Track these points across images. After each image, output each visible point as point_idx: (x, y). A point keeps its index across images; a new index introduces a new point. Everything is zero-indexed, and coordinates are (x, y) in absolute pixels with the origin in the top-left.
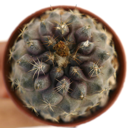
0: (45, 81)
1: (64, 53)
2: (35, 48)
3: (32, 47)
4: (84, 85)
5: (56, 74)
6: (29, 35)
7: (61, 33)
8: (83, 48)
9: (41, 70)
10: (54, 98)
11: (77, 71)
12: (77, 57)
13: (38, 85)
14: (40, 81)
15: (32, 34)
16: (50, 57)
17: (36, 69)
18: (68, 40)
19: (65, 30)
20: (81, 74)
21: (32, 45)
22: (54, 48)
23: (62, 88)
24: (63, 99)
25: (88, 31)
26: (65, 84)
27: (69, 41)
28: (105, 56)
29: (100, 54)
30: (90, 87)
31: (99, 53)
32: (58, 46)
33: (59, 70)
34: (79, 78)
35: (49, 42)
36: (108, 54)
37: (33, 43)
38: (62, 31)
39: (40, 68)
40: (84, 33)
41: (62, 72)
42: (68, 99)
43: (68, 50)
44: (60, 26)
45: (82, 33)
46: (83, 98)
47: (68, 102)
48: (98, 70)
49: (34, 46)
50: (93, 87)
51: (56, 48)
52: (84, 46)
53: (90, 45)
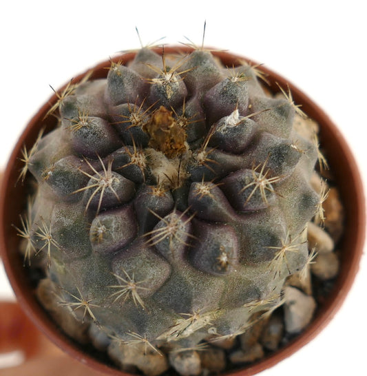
0: (120, 220)
1: (172, 141)
2: (94, 134)
3: (85, 131)
4: (229, 231)
5: (150, 200)
6: (77, 105)
7: (165, 94)
8: (224, 131)
9: (108, 191)
10: (144, 269)
11: (207, 192)
12: (209, 155)
13: (100, 228)
14: (105, 219)
15: (86, 103)
16: (133, 158)
17: (96, 187)
18: (184, 112)
19: (174, 86)
20: (219, 199)
21: (85, 127)
22: (145, 128)
23: (168, 234)
24: (172, 274)
25: (239, 89)
26: (176, 225)
27: (186, 115)
28: (287, 154)
29: (272, 148)
30: (248, 239)
31: (270, 145)
32: (153, 122)
33: (158, 192)
34: (213, 209)
35: (131, 118)
36: (295, 147)
37: (87, 121)
38: (167, 88)
39: (106, 184)
40: (226, 92)
41: (168, 198)
42: (186, 273)
43: (181, 133)
44: (161, 77)
45: (223, 94)
46: (227, 263)
47: (186, 284)
48: (267, 185)
49: (91, 128)
50: (256, 240)
51: (149, 127)
52: (228, 125)
53: (242, 123)
